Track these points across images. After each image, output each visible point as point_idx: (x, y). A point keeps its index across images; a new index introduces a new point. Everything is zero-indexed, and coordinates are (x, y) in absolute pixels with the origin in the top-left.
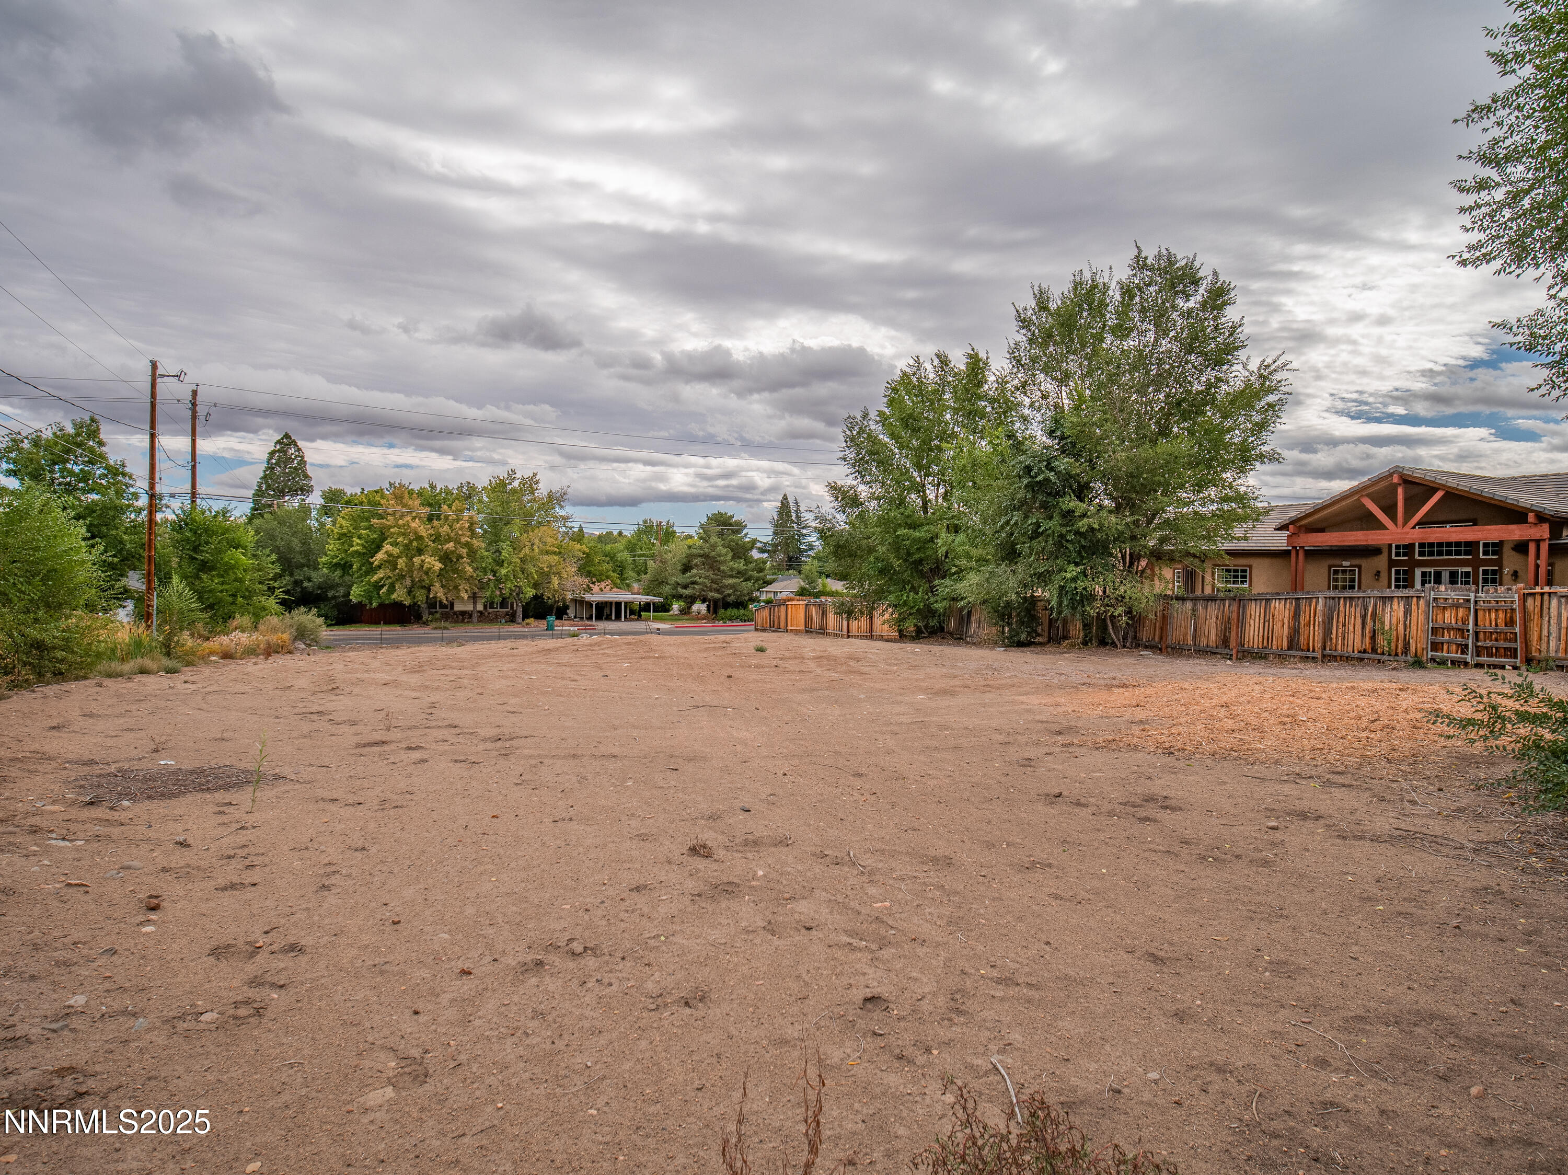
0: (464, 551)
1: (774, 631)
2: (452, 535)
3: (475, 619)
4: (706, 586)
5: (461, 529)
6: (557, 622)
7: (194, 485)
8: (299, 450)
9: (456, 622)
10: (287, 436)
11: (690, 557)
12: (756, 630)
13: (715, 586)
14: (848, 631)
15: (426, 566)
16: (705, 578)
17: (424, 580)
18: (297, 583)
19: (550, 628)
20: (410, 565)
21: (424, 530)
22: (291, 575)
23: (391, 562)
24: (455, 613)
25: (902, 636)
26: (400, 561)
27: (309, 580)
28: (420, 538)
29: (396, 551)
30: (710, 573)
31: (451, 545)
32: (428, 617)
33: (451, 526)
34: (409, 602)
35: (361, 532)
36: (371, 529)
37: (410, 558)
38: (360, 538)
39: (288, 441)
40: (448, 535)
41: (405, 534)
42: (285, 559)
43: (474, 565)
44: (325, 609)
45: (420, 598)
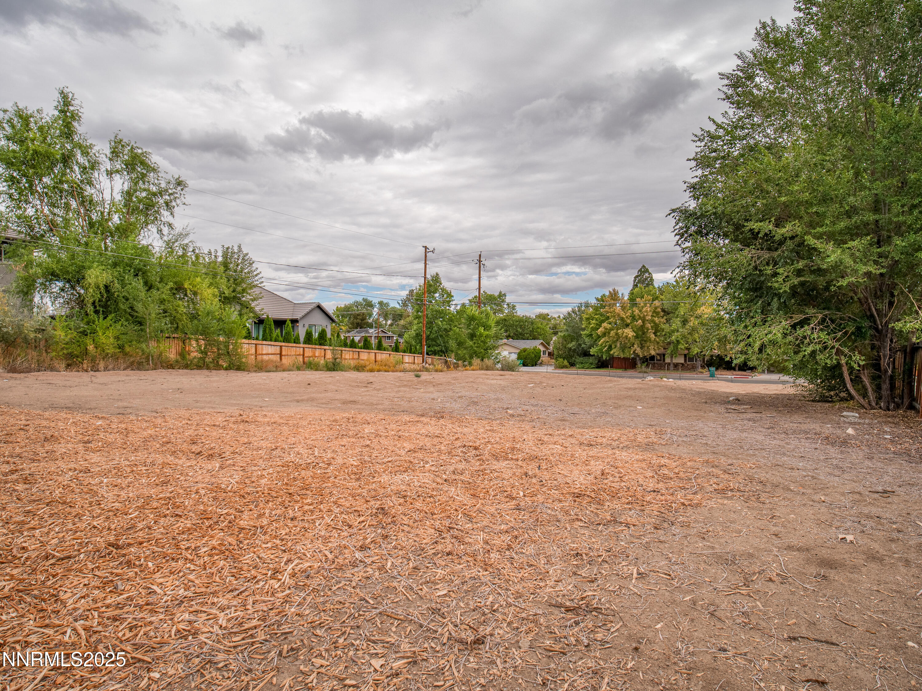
0: (649, 325)
3: (671, 368)
8: (650, 274)
10: (644, 266)
17: (626, 344)
18: (580, 345)
19: (712, 376)
20: (617, 334)
21: (626, 314)
22: (577, 341)
23: (607, 332)
24: (665, 364)
29: (609, 326)
32: (639, 365)
33: (640, 311)
34: (622, 356)
35: (596, 316)
36: (602, 315)
37: (617, 330)
38: (597, 320)
39: (644, 270)
40: (639, 315)
41: (614, 316)
42: (574, 332)
43: (658, 334)
44: (591, 360)
45: (629, 354)
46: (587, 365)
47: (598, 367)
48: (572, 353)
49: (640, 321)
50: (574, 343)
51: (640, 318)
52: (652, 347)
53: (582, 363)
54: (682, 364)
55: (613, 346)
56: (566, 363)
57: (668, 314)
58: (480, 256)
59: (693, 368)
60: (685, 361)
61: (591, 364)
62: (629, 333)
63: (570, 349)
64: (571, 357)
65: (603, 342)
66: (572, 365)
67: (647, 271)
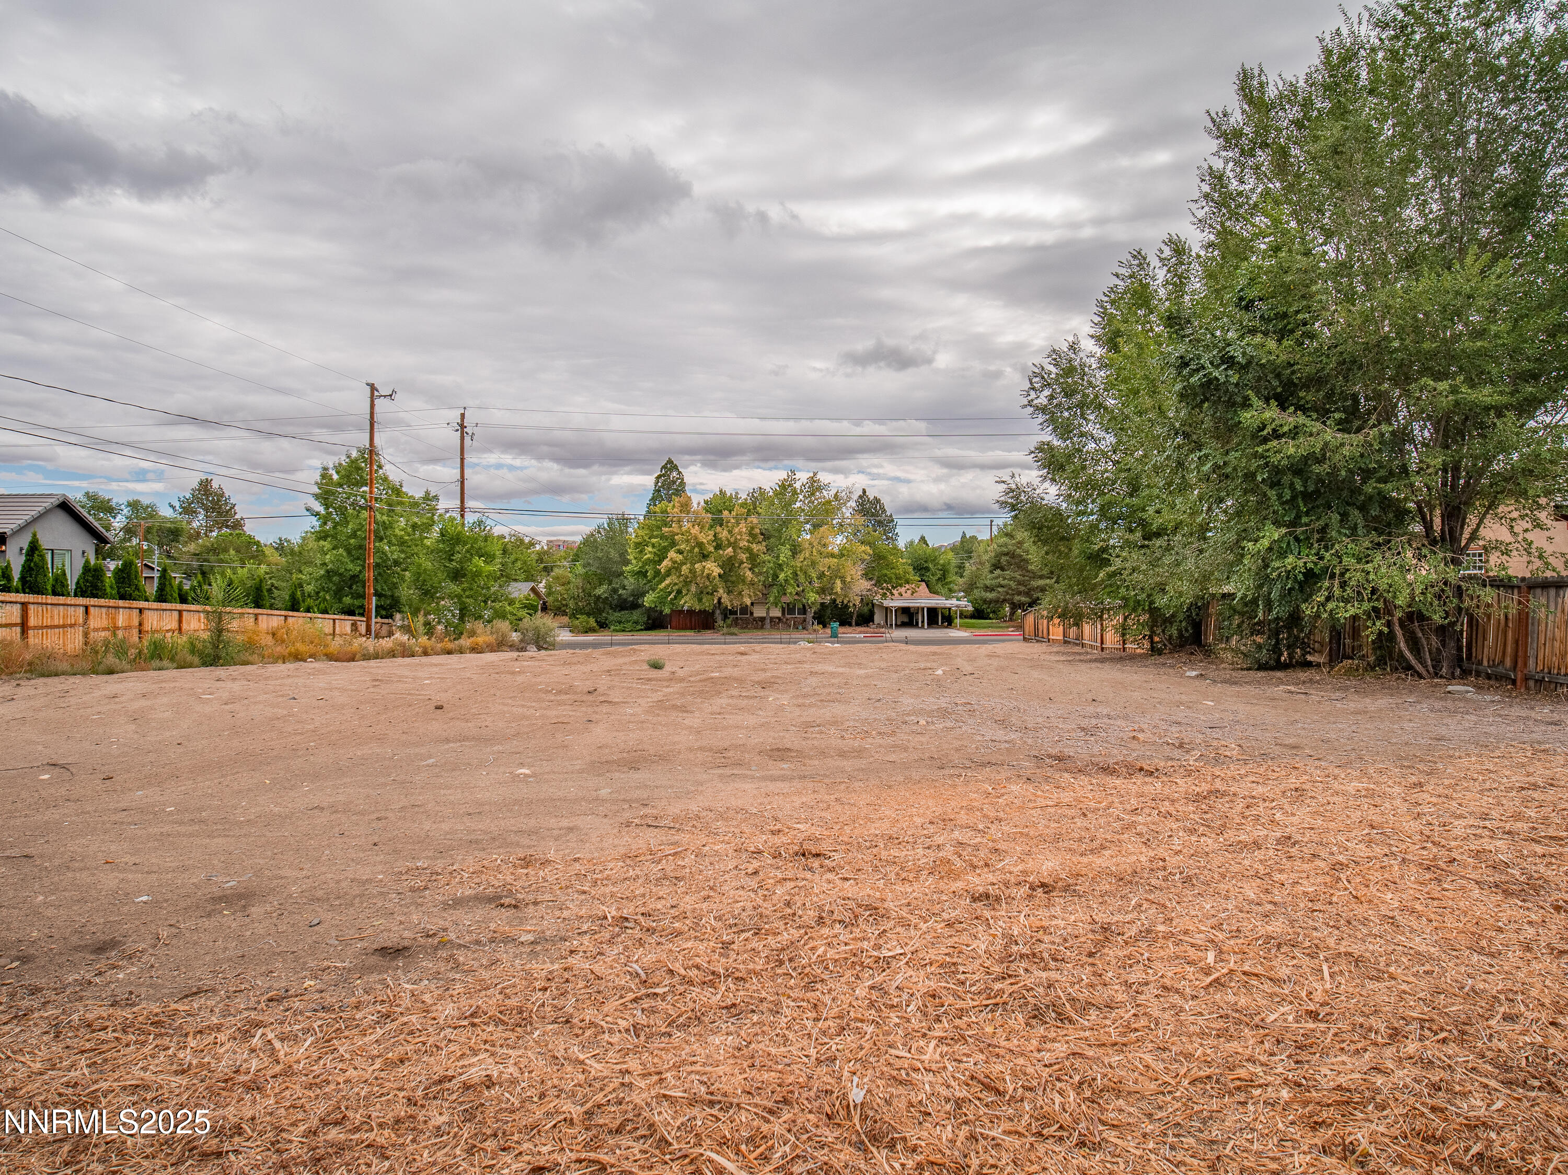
0: (744, 556)
1: (1038, 641)
2: (732, 540)
3: (768, 625)
4: (1010, 588)
5: (740, 533)
6: (842, 630)
7: (462, 501)
8: (680, 473)
9: (756, 628)
10: (670, 462)
11: (999, 555)
12: (1025, 639)
13: (1022, 588)
14: (1102, 643)
15: (706, 572)
16: (1010, 579)
17: (707, 587)
18: (615, 591)
19: (834, 635)
20: (692, 571)
21: (706, 538)
22: (610, 583)
23: (676, 567)
24: (755, 619)
25: (1155, 650)
26: (684, 567)
27: (624, 588)
28: (700, 545)
29: (679, 558)
30: (1017, 575)
31: (730, 550)
32: (720, 623)
33: (730, 532)
34: (698, 608)
35: (654, 540)
36: (662, 537)
37: (693, 564)
38: (653, 546)
39: (670, 466)
40: (728, 540)
41: (687, 541)
42: (604, 569)
43: (756, 570)
44: (636, 615)
45: (707, 604)
46: (629, 626)
47: (647, 629)
48: (601, 605)
49: (730, 549)
50: (605, 587)
51: (730, 544)
52: (746, 592)
53: (620, 622)
54: (779, 619)
55: (684, 592)
56: (592, 622)
57: (769, 538)
58: (463, 416)
59: (802, 625)
60: (783, 613)
61: (636, 623)
62: (713, 568)
63: (599, 597)
64: (600, 611)
65: (668, 585)
66: (603, 625)
67: (675, 468)
